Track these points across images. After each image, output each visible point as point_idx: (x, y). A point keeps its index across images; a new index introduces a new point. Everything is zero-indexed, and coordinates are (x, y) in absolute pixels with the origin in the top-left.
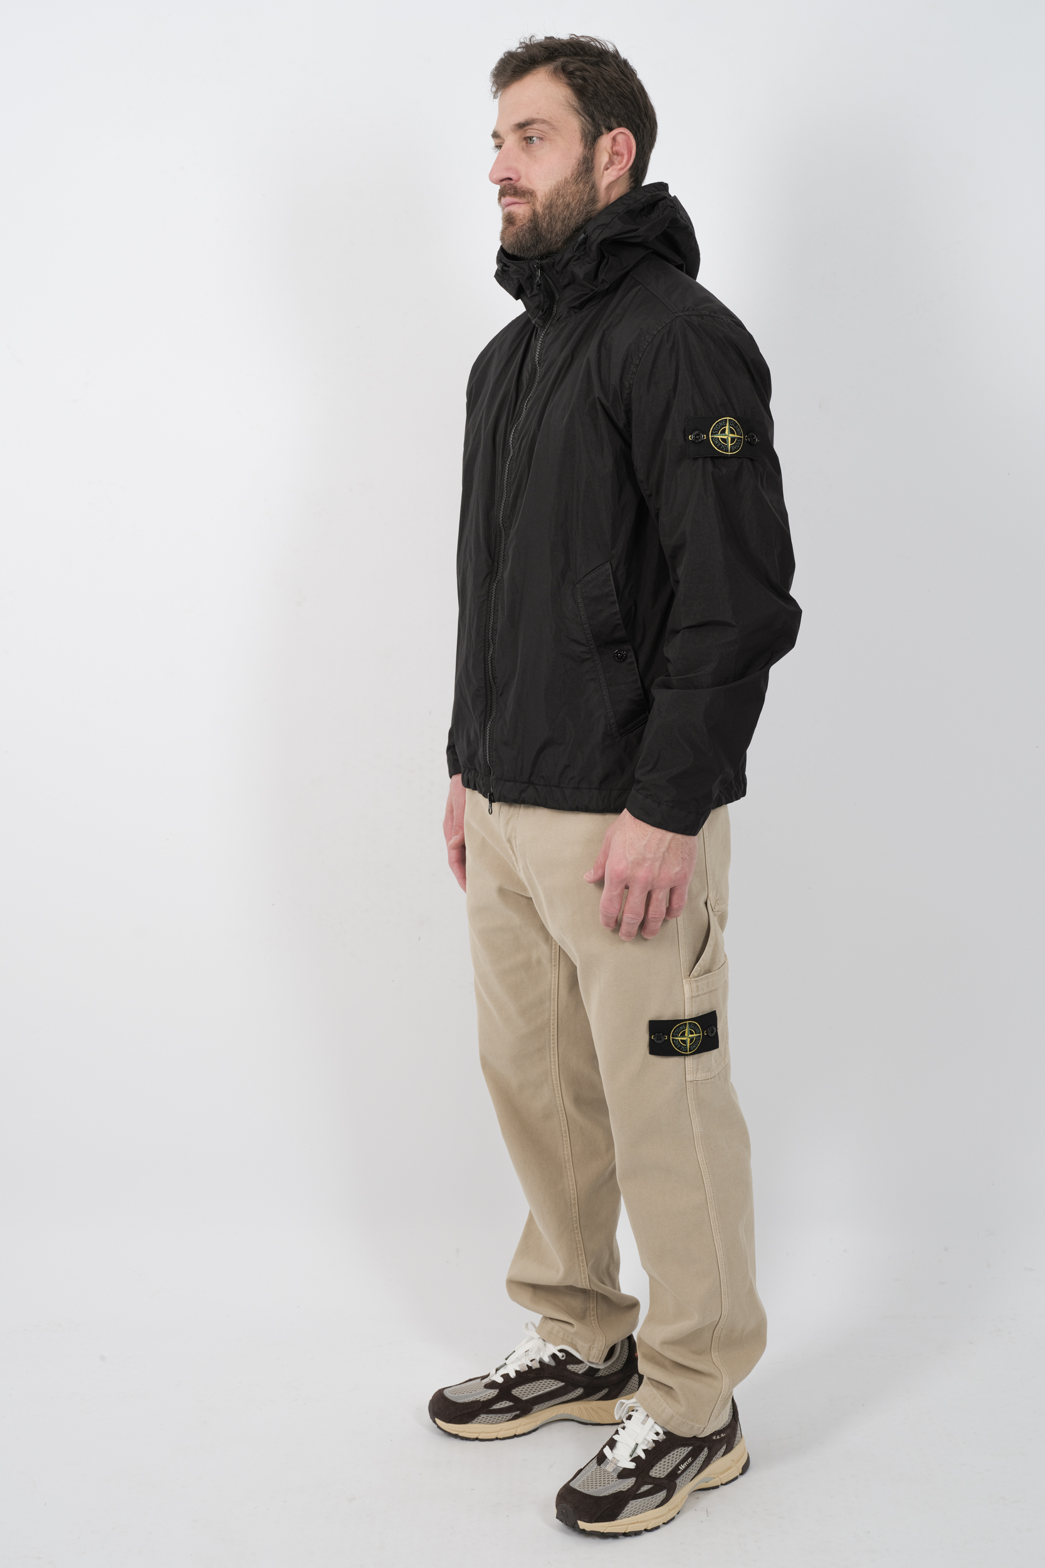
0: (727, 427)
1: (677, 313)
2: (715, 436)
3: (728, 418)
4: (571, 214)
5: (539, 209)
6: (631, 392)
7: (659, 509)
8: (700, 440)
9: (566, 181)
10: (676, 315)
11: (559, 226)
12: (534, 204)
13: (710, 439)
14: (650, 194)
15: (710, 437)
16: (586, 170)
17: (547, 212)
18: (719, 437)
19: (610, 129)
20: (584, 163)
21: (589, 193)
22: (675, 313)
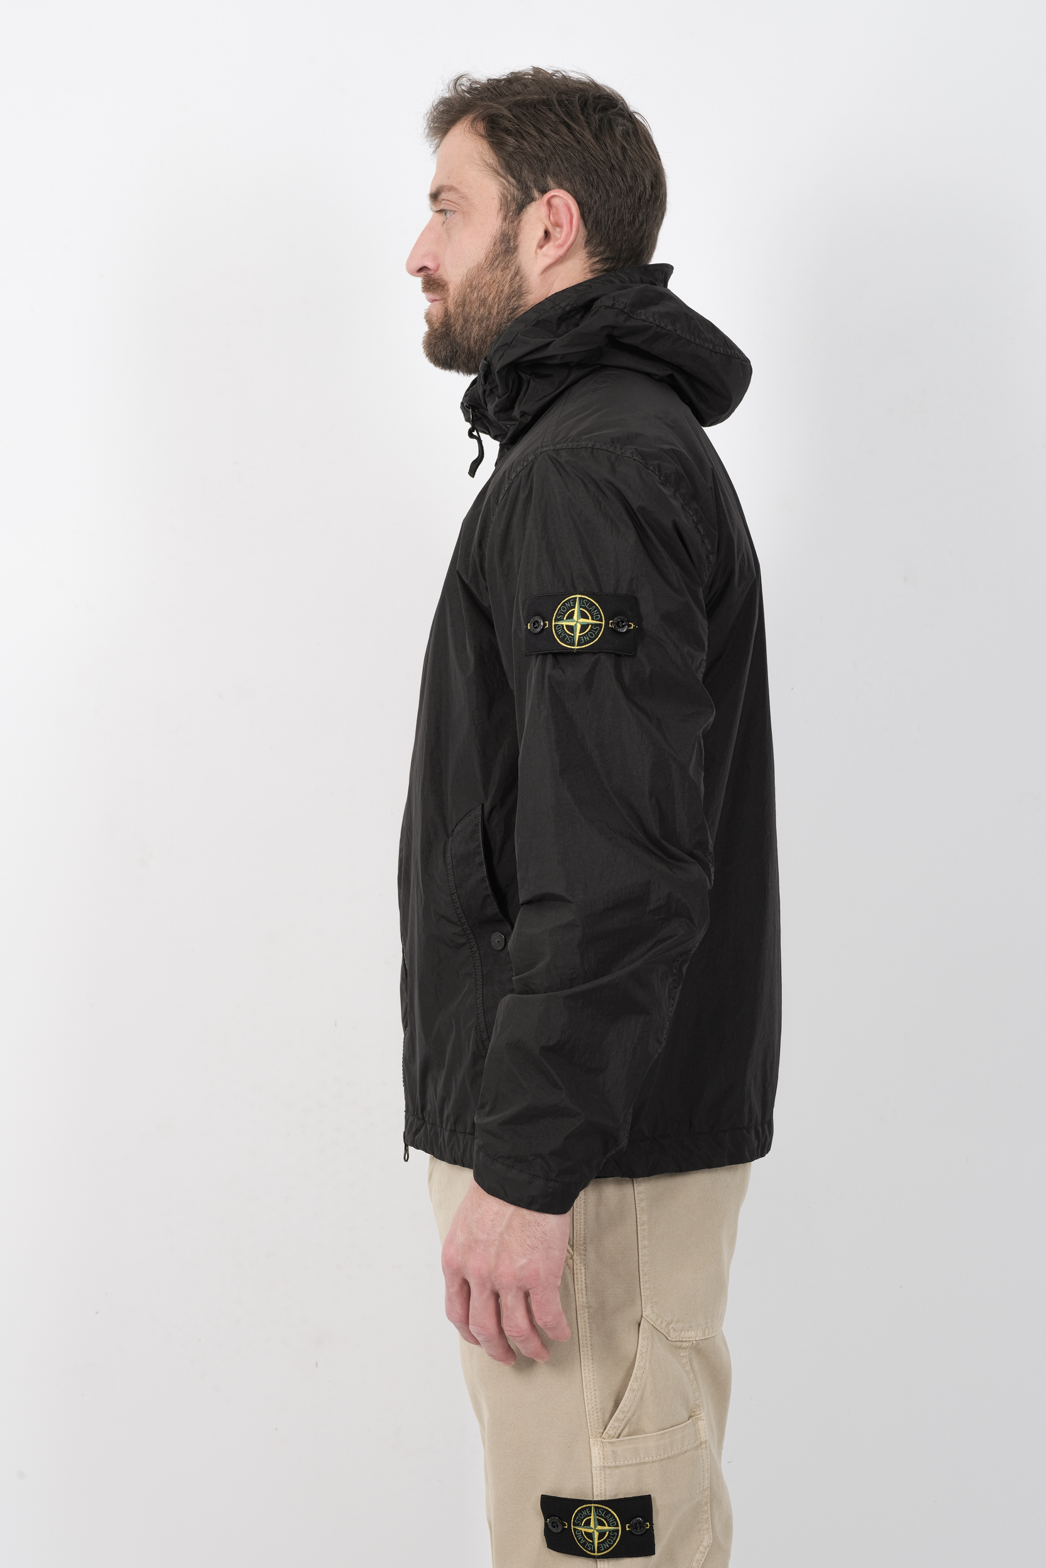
0: (577, 609)
2: (560, 623)
3: (578, 596)
4: (490, 313)
5: (452, 308)
8: (538, 630)
9: (480, 268)
11: (475, 331)
12: (445, 300)
13: (553, 627)
15: (553, 624)
16: (506, 250)
17: (459, 310)
18: (565, 623)
19: (544, 191)
20: (502, 242)
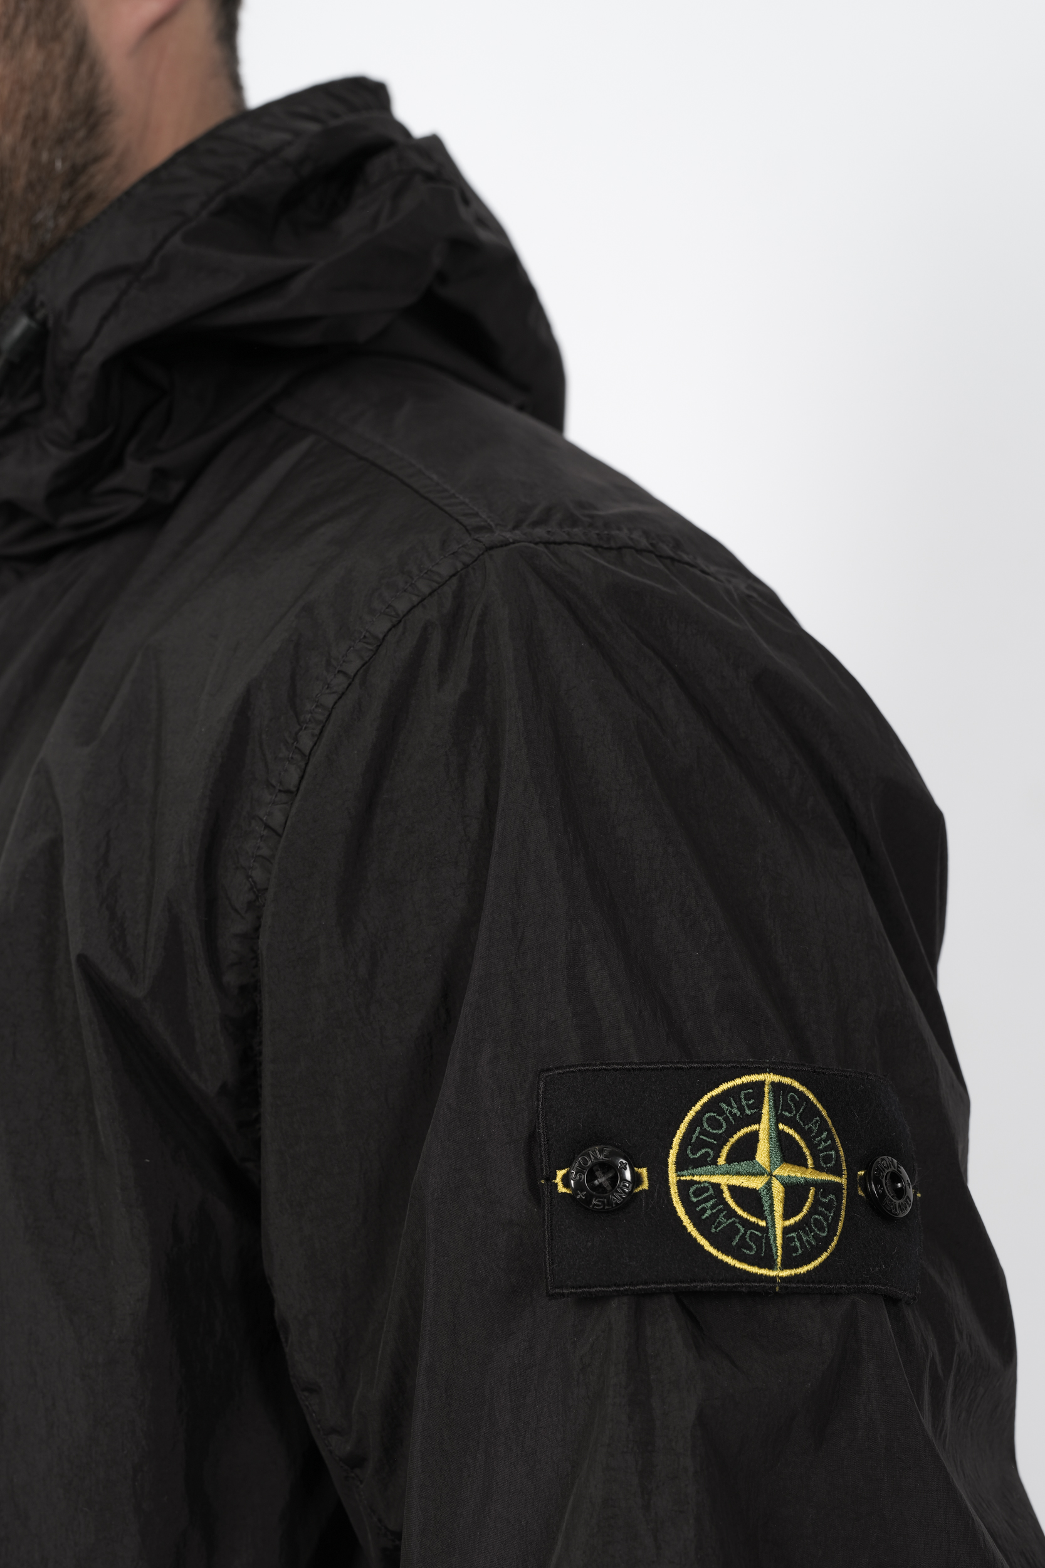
0: (763, 1128)
1: (488, 529)
2: (702, 1177)
3: (770, 1078)
6: (257, 929)
7: (398, 1535)
8: (616, 1198)
10: (486, 538)
13: (674, 1191)
14: (313, 127)
15: (673, 1178)
18: (723, 1181)
21: (69, 83)
22: (479, 529)
